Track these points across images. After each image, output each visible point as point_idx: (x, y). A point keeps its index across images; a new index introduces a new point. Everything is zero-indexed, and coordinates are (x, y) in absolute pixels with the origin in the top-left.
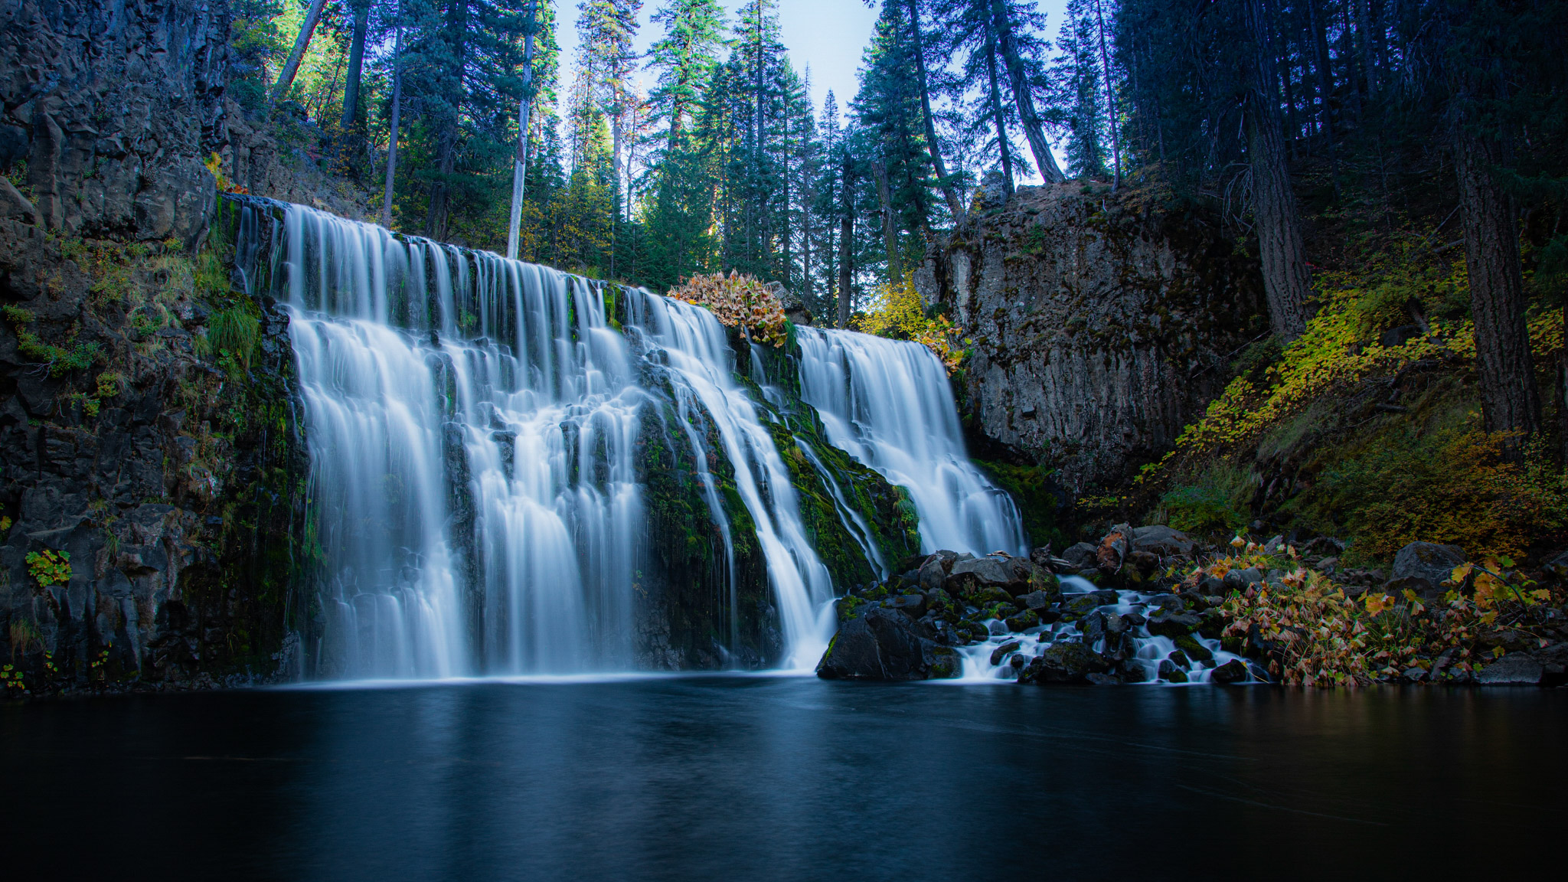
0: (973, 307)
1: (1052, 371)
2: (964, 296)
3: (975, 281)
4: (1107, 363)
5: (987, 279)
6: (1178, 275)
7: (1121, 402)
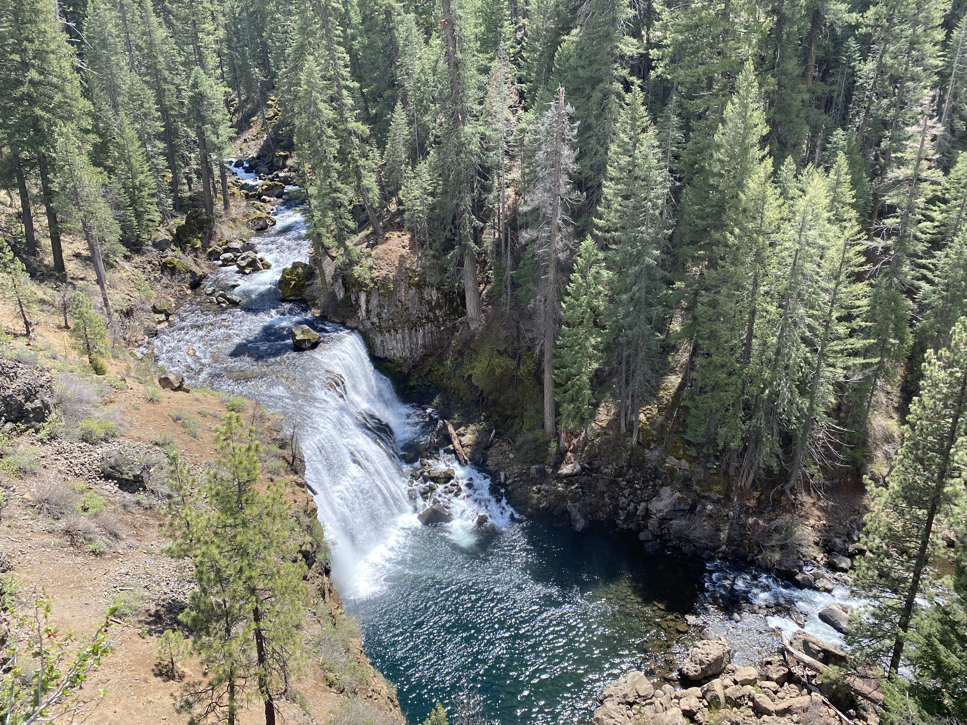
0: (368, 311)
1: (399, 336)
2: (364, 306)
3: (368, 302)
4: (416, 330)
5: (372, 301)
6: (438, 298)
7: (420, 342)
